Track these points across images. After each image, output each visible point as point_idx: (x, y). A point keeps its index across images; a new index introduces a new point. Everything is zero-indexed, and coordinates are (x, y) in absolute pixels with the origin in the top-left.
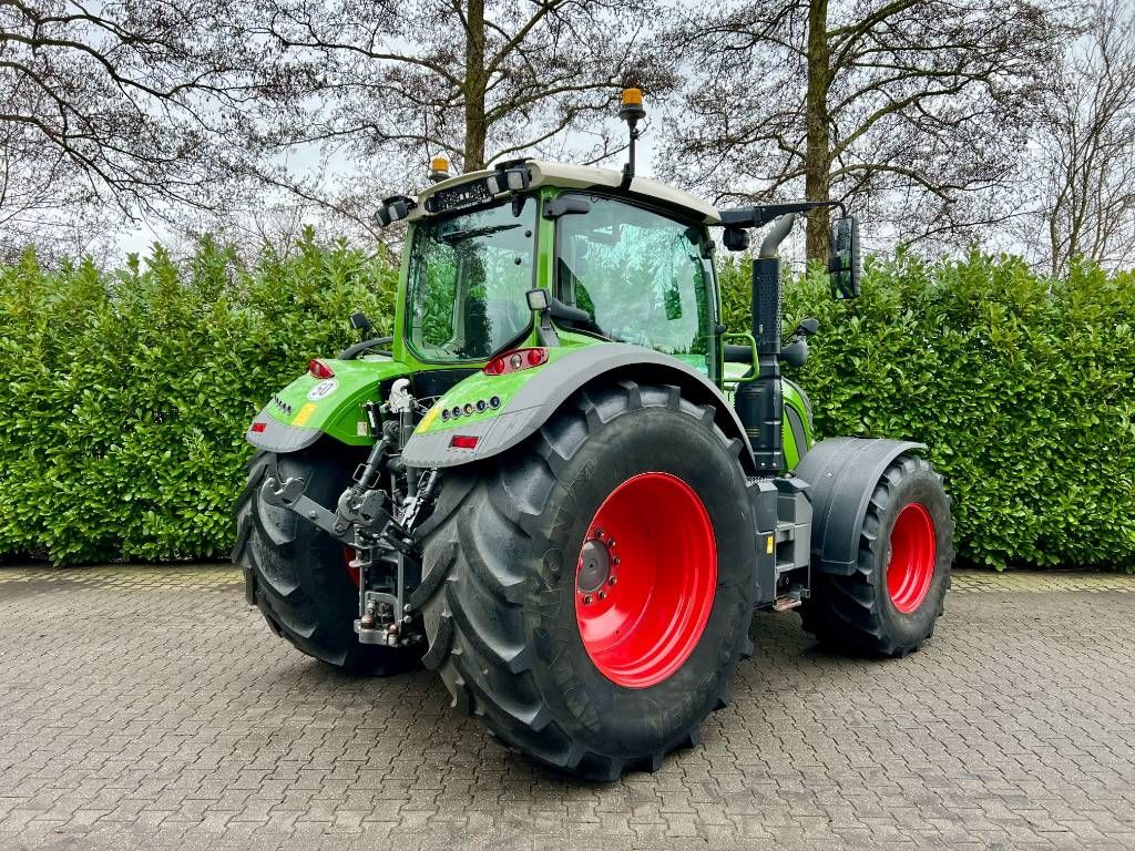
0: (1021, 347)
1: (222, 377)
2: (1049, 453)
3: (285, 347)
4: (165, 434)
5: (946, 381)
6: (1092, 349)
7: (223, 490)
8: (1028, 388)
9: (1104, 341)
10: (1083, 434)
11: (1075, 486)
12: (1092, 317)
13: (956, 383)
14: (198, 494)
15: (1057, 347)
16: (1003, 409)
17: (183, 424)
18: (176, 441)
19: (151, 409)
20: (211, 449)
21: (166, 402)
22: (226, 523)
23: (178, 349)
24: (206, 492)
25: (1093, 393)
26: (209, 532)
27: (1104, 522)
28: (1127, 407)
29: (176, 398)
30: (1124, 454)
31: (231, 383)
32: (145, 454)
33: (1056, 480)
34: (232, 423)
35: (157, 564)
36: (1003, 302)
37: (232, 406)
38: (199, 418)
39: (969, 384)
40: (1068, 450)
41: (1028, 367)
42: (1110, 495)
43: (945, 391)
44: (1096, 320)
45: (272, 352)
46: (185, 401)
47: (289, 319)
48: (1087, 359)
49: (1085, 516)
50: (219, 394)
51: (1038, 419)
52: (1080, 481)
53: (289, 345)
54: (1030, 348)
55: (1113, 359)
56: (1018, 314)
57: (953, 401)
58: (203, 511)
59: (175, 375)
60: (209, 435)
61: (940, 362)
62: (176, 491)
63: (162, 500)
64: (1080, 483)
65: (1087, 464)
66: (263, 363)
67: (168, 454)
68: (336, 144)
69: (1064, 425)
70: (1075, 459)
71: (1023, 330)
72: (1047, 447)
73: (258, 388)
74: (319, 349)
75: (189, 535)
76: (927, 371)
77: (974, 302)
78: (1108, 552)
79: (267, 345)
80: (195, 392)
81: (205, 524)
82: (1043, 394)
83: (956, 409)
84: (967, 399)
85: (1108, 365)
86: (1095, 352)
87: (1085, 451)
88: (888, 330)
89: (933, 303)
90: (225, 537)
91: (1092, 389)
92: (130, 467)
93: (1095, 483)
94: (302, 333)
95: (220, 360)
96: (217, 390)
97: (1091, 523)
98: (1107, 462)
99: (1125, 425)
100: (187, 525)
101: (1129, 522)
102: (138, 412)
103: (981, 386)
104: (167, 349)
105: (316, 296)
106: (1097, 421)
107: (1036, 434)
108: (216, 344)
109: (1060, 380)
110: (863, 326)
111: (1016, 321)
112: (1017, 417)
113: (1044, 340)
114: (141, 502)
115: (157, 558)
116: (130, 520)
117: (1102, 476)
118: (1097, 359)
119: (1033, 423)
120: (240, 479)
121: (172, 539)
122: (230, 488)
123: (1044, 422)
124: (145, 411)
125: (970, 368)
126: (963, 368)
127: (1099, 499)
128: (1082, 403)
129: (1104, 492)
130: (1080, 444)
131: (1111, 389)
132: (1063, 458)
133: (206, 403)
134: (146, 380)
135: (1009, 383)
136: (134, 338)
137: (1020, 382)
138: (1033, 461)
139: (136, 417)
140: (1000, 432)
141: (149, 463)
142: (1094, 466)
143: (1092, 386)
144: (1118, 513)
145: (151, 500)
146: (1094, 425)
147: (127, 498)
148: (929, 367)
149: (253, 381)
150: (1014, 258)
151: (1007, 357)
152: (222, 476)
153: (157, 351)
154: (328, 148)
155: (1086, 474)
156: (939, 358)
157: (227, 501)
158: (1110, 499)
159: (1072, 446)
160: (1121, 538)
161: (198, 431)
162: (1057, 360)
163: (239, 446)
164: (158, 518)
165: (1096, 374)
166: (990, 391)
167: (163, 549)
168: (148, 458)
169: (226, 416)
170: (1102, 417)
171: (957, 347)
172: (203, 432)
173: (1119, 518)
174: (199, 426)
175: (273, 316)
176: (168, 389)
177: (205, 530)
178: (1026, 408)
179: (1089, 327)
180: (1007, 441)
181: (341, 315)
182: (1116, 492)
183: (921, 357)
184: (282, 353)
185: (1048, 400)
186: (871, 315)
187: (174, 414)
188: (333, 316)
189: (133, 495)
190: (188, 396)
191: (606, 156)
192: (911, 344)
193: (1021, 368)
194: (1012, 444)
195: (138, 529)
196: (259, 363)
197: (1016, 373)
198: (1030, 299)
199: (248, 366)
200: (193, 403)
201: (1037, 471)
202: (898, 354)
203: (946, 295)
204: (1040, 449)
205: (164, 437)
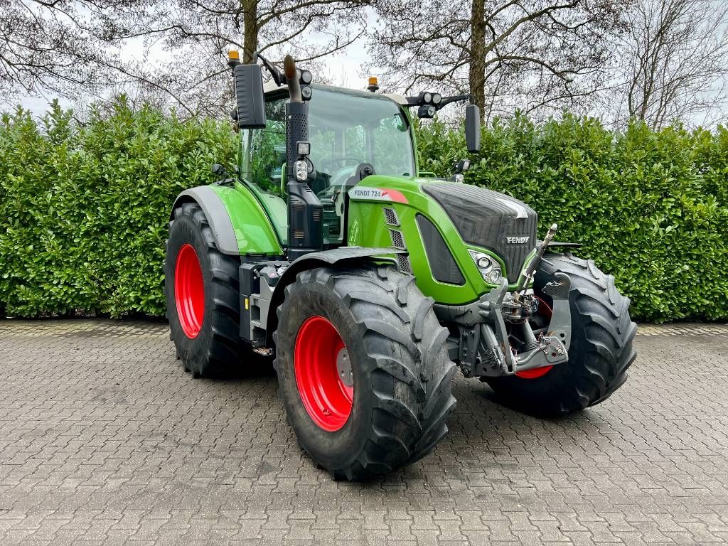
0: (591, 178)
1: (65, 196)
2: (607, 248)
3: (106, 176)
4: (29, 234)
5: (542, 201)
6: (637, 180)
7: (69, 271)
8: (595, 205)
9: (645, 174)
10: (630, 235)
11: (623, 269)
12: (638, 159)
13: (548, 202)
14: (52, 273)
15: (616, 178)
16: (579, 218)
17: (41, 227)
18: (36, 239)
19: (18, 217)
20: (59, 245)
21: (28, 213)
22: (73, 293)
23: (35, 178)
24: (57, 272)
25: (636, 209)
26: (61, 300)
27: (640, 291)
28: (658, 217)
29: (34, 210)
30: (654, 248)
31: (70, 201)
32: (16, 247)
33: (611, 265)
34: (74, 227)
35: (29, 319)
36: (582, 148)
37: (73, 216)
38: (51, 223)
39: (557, 203)
40: (619, 245)
41: (595, 191)
42: (645, 274)
43: (541, 207)
44: (641, 161)
45: (98, 180)
46: (41, 212)
47: (108, 158)
48: (634, 186)
49: (629, 287)
50: (64, 208)
51: (601, 226)
52: (626, 265)
53: (109, 175)
54: (598, 180)
55: (650, 186)
56: (592, 156)
57: (546, 214)
58: (57, 285)
59: (33, 195)
60: (58, 235)
61: (538, 188)
62: (38, 272)
63: (28, 277)
64: (626, 266)
65: (632, 254)
66: (93, 187)
67: (31, 247)
68: (154, 39)
69: (617, 229)
70: (623, 251)
71: (594, 167)
72: (606, 243)
73: (89, 204)
74: (128, 178)
75: (49, 300)
76: (530, 194)
77: (562, 149)
78: (641, 310)
79: (94, 175)
80: (47, 206)
81: (59, 293)
82: (603, 209)
83: (547, 219)
84: (554, 212)
85: (646, 191)
86: (639, 182)
87: (631, 246)
88: (505, 167)
89: (537, 149)
90: (73, 301)
91: (636, 206)
92: (6, 256)
93: (635, 266)
94: (117, 167)
95: (62, 185)
96: (62, 205)
97: (632, 292)
98: (643, 253)
99: (656, 229)
100: (47, 294)
101: (655, 292)
102: (10, 219)
103: (564, 204)
104: (28, 178)
105: (126, 143)
106: (638, 227)
107: (599, 235)
108: (60, 174)
109: (616, 200)
110: (488, 164)
111: (590, 161)
112: (587, 224)
113: (607, 174)
114: (15, 278)
115: (30, 315)
116: (9, 291)
117: (640, 262)
118: (640, 187)
119: (597, 228)
120: (80, 264)
121: (38, 303)
122: (75, 270)
123: (605, 227)
124: (14, 219)
125: (558, 192)
126: (553, 192)
127: (637, 277)
128: (630, 215)
129: (641, 273)
130: (627, 241)
131: (647, 206)
132: (617, 251)
133: (55, 214)
134: (14, 198)
135: (582, 202)
136: (6, 170)
137: (590, 201)
138: (596, 252)
139: (9, 223)
140: (576, 234)
141: (18, 253)
142: (636, 256)
143: (635, 204)
144: (649, 285)
145: (22, 277)
146: (636, 230)
147: (6, 276)
148: (531, 192)
149: (86, 199)
150: (592, 119)
151: (581, 185)
152: (68, 262)
153: (21, 179)
154: (149, 42)
155: (630, 260)
156: (539, 186)
157: (72, 278)
158: (645, 277)
159: (622, 242)
160: (650, 302)
161: (50, 232)
162: (614, 187)
163: (79, 243)
164: (28, 289)
165: (639, 196)
166: (570, 207)
167: (32, 309)
168: (17, 250)
169: (69, 222)
170: (641, 224)
171: (550, 178)
172: (54, 233)
173: (650, 289)
174: (52, 229)
175: (100, 156)
176: (29, 204)
177: (59, 297)
178: (593, 219)
179: (636, 166)
180: (581, 240)
181: (142, 155)
182: (648, 272)
183: (526, 185)
184: (104, 180)
185: (607, 213)
186: (495, 157)
187: (34, 221)
188: (137, 155)
189: (10, 275)
190: (43, 209)
191: (337, 49)
192: (520, 176)
193: (591, 192)
194: (584, 241)
195: (14, 296)
196: (89, 187)
197: (587, 195)
198: (600, 146)
199: (82, 189)
200: (47, 213)
201: (598, 259)
202: (510, 183)
203: (545, 144)
204: (601, 245)
205: (28, 236)
